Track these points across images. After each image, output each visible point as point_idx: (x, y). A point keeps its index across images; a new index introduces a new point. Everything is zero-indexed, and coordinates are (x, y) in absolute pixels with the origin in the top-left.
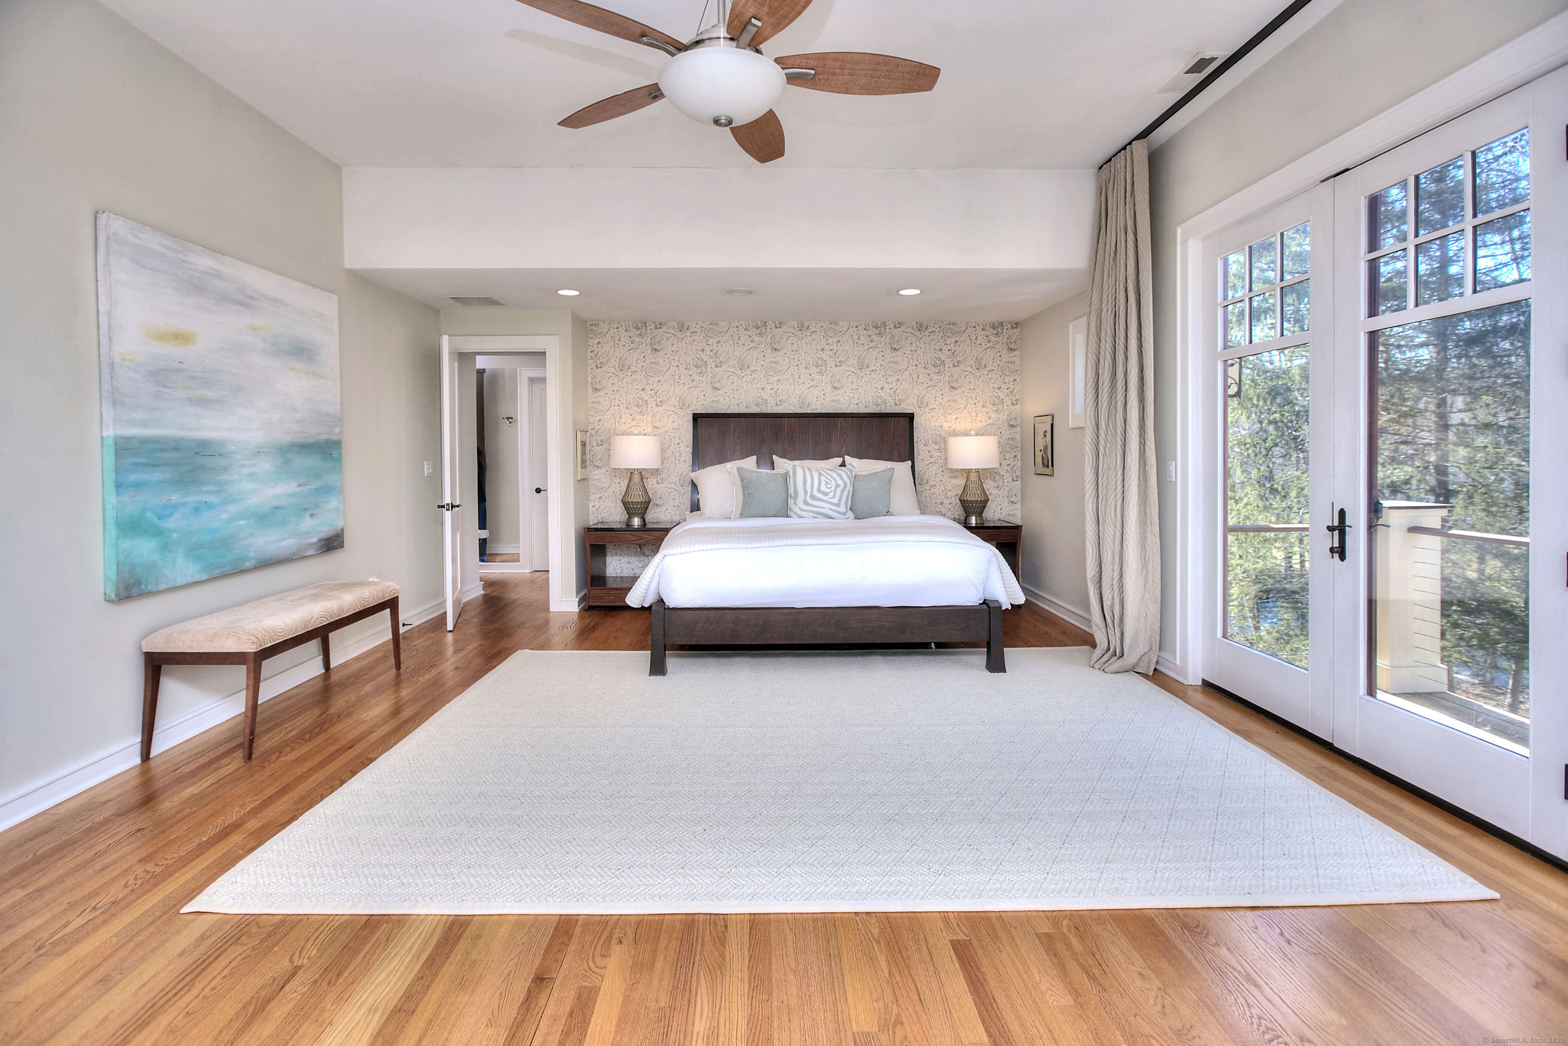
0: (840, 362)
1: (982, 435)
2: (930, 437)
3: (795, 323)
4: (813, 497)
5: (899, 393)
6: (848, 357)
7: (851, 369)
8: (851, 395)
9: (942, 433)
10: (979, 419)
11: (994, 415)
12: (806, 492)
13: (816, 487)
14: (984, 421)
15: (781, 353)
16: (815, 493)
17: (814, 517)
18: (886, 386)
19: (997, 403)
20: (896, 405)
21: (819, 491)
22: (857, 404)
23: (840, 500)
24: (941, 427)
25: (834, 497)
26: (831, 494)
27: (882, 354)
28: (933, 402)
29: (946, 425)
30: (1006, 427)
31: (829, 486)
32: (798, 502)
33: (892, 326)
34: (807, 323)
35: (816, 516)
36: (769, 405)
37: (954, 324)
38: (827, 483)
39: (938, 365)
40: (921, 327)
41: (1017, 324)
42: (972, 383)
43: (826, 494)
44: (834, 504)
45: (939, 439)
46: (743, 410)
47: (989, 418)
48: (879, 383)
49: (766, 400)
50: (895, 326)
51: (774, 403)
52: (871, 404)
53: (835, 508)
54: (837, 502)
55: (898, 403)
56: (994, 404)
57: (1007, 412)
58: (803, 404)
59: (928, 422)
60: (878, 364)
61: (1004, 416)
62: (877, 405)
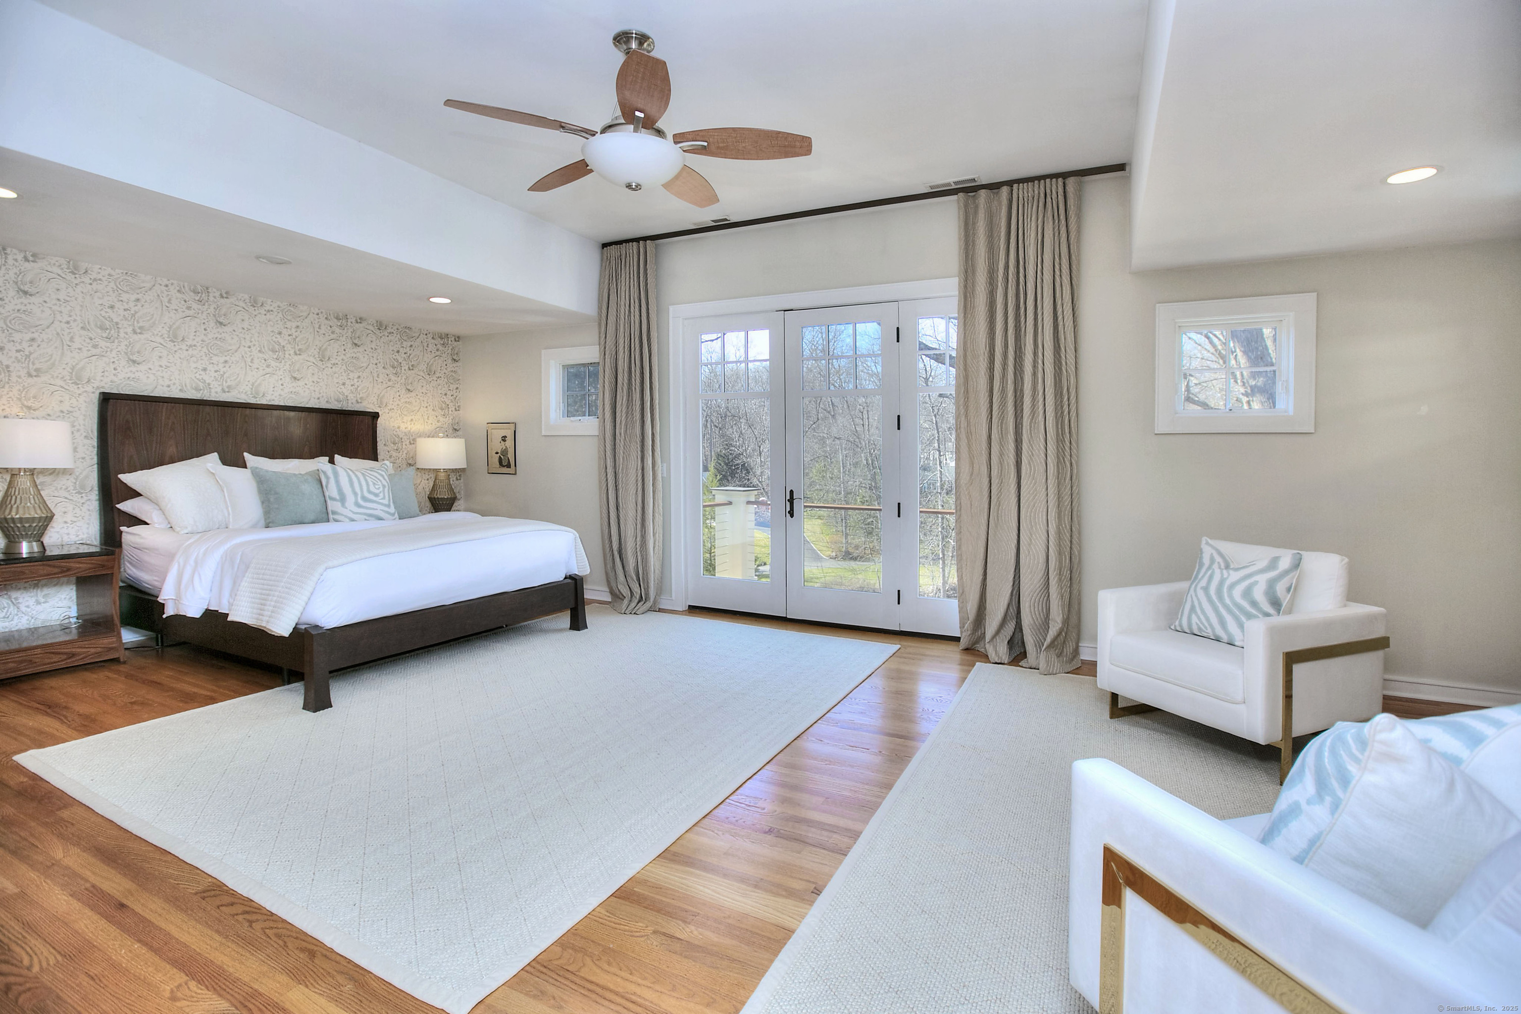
0: (299, 350)
1: (433, 437)
2: (389, 437)
3: (246, 297)
4: (365, 499)
5: (360, 390)
6: (309, 346)
7: (312, 359)
8: (312, 388)
9: (399, 433)
10: (430, 422)
11: (442, 419)
12: (355, 494)
13: (365, 488)
14: (434, 424)
15: (228, 329)
16: (366, 494)
17: (366, 520)
18: (348, 382)
19: (444, 407)
20: (358, 402)
21: (370, 492)
22: (319, 399)
23: (389, 500)
24: (399, 427)
25: (384, 498)
26: (381, 495)
27: (343, 348)
28: (391, 403)
29: (403, 426)
30: (451, 431)
31: (377, 487)
32: (347, 504)
33: (354, 321)
34: (261, 299)
35: (367, 518)
36: (213, 391)
37: (410, 328)
38: (374, 484)
39: (396, 366)
40: (381, 326)
41: (458, 337)
42: (424, 388)
43: (376, 495)
44: (385, 505)
45: (397, 439)
46: (176, 393)
47: (438, 421)
48: (341, 378)
49: (209, 384)
50: (356, 320)
51: (219, 389)
52: (333, 400)
53: (386, 509)
54: (387, 503)
55: (359, 401)
56: (442, 409)
57: (452, 417)
58: (257, 393)
59: (387, 423)
60: (339, 358)
61: (448, 420)
62: (339, 401)
